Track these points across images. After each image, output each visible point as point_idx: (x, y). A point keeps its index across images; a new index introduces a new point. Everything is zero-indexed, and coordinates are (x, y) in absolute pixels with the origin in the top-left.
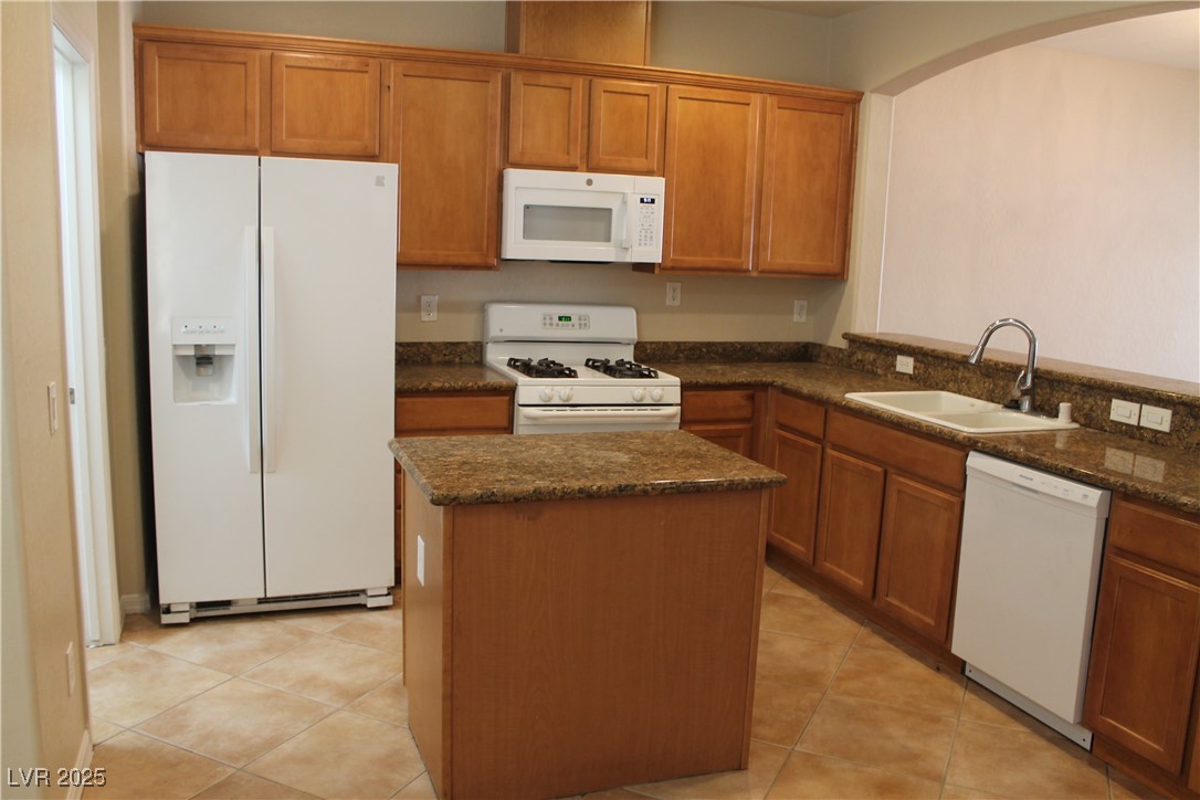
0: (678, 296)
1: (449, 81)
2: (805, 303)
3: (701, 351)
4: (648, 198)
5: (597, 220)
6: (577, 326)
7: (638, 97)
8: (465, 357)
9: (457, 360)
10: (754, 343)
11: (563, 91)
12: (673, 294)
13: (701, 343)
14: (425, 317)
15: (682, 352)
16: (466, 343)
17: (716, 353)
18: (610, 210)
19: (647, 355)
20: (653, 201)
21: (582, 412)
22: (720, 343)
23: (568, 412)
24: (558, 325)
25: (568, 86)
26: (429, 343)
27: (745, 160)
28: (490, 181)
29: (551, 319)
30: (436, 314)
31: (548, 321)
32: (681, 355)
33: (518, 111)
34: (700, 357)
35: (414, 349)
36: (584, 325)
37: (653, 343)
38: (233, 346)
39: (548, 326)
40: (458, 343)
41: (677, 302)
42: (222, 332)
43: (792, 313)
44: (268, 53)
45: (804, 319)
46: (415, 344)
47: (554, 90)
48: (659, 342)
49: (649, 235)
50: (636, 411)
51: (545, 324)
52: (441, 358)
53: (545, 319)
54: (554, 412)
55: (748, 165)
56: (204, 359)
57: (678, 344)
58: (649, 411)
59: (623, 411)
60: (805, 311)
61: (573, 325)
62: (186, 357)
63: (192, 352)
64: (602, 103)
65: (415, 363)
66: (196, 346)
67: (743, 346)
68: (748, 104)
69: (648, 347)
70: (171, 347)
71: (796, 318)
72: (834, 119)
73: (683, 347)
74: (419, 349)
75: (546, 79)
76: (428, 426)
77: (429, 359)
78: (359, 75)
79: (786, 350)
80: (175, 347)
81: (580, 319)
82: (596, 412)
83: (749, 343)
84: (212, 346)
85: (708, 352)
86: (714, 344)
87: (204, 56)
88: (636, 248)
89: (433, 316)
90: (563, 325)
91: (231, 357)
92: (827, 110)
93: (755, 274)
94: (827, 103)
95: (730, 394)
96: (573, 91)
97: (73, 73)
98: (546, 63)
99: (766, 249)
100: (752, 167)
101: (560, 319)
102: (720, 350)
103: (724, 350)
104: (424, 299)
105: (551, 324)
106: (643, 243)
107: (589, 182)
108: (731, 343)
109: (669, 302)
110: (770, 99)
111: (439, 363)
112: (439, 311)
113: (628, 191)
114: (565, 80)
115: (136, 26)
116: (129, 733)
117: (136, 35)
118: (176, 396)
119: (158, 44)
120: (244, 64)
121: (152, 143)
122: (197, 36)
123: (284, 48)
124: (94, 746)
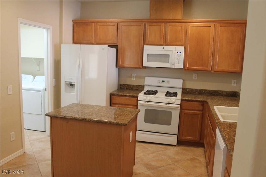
0: (196, 77)
1: (132, 26)
2: (236, 81)
3: (202, 92)
4: (179, 52)
5: (166, 57)
6: (166, 83)
7: (178, 27)
8: (141, 88)
9: (139, 89)
10: (219, 91)
11: (159, 26)
12: (195, 76)
13: (203, 90)
14: (132, 79)
15: (197, 91)
16: (141, 85)
17: (207, 93)
18: (169, 55)
19: (187, 92)
20: (181, 53)
21: (153, 104)
22: (208, 90)
23: (150, 103)
24: (161, 83)
25: (160, 25)
26: (133, 85)
27: (210, 42)
28: (141, 48)
29: (160, 81)
30: (135, 78)
31: (159, 82)
32: (197, 92)
33: (148, 32)
34: (202, 93)
35: (130, 86)
36: (168, 82)
37: (189, 89)
38: (75, 82)
39: (159, 83)
40: (139, 85)
41: (196, 79)
42: (73, 79)
43: (232, 83)
44: (96, 23)
45: (235, 85)
46: (130, 85)
47: (157, 26)
48: (191, 89)
49: (179, 61)
50: (168, 105)
51: (158, 82)
52: (135, 88)
53: (158, 81)
54: (146, 103)
55: (210, 43)
56: (72, 85)
57: (196, 89)
58: (171, 105)
59: (164, 105)
60: (236, 83)
61: (165, 83)
62: (67, 84)
63: (68, 83)
64: (169, 28)
65: (130, 89)
66: (69, 82)
67: (215, 91)
68: (211, 26)
69: (187, 90)
70: (64, 82)
71: (233, 85)
72: (239, 29)
73: (197, 90)
74: (131, 86)
75: (154, 24)
76: (118, 103)
77: (133, 89)
78: (113, 26)
79: (229, 93)
80: (65, 82)
81: (167, 82)
82: (157, 104)
83: (217, 91)
84: (71, 82)
85: (205, 92)
86: (206, 90)
87: (84, 25)
88: (176, 64)
89: (134, 79)
90: (163, 83)
91: (75, 84)
92: (236, 26)
93: (213, 72)
94: (236, 24)
95: (196, 103)
96: (161, 26)
97: (47, 31)
98: (154, 20)
99: (216, 65)
100: (211, 43)
101: (162, 81)
102: (208, 92)
103: (209, 92)
104: (132, 75)
105: (160, 82)
106: (178, 63)
107: (163, 48)
108: (212, 90)
109: (194, 78)
110: (217, 25)
111: (135, 90)
112: (136, 78)
113: (174, 50)
114: (159, 24)
115: (73, 21)
116: (32, 152)
117: (73, 22)
118: (66, 91)
119: (76, 24)
120: (91, 26)
121: (75, 43)
122: (83, 21)
123: (98, 22)
124: (25, 152)
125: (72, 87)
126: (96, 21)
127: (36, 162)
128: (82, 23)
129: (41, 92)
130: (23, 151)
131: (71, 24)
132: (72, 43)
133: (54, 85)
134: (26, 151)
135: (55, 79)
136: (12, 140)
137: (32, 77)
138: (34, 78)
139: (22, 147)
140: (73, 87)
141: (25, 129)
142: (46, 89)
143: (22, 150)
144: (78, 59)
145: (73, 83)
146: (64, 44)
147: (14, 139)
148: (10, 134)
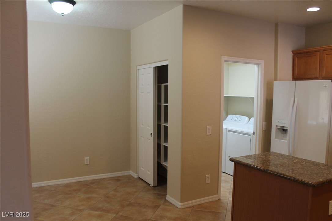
38: (287, 127)
42: (285, 123)
44: (322, 52)
56: (284, 130)
62: (279, 129)
66: (281, 126)
70: (276, 126)
87: (307, 56)
91: (287, 130)
97: (258, 66)
115: (292, 51)
116: (227, 201)
117: (293, 53)
118: (276, 137)
119: (297, 54)
120: (315, 56)
121: (295, 78)
122: (305, 51)
123: (326, 50)
124: (219, 199)
125: (284, 132)
126: (322, 48)
127: (225, 212)
128: (304, 53)
129: (250, 136)
130: (218, 197)
131: (291, 55)
132: (291, 79)
133: (264, 129)
134: (221, 198)
135: (266, 122)
136: (207, 182)
137: (247, 118)
138: (250, 119)
139: (217, 193)
140: (285, 134)
141: (222, 172)
142: (254, 133)
143: (217, 195)
144: (293, 99)
145: (285, 128)
146: (279, 80)
147: (209, 182)
148: (206, 176)
